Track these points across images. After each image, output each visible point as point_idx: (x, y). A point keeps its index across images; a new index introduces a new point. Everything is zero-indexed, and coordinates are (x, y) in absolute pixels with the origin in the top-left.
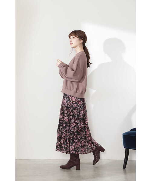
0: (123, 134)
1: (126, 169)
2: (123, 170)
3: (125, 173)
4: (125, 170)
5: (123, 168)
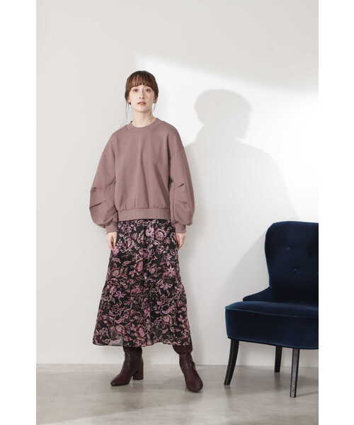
0: (226, 307)
1: (231, 385)
2: (226, 388)
3: (229, 393)
4: (229, 388)
5: (225, 384)
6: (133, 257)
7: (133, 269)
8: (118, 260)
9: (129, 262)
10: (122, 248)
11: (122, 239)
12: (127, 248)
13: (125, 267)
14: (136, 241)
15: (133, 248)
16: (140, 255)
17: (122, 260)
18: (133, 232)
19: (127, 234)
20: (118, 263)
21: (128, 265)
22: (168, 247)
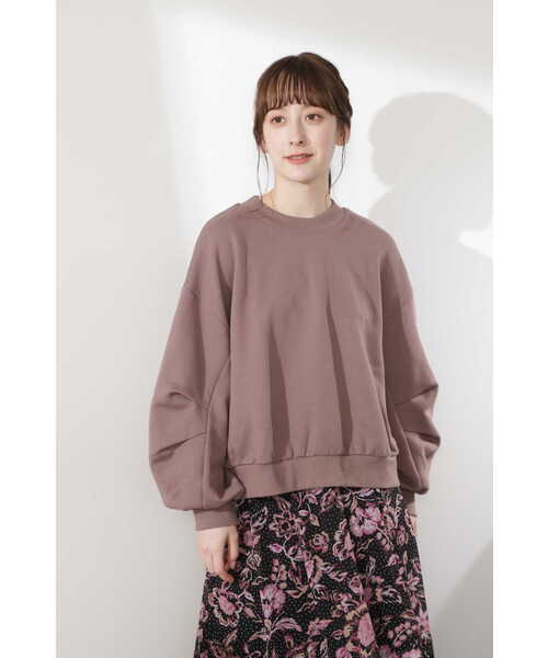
6: (333, 604)
7: (344, 641)
8: (292, 624)
9: (324, 623)
10: (291, 585)
11: (283, 559)
12: (305, 580)
13: (318, 639)
14: (328, 557)
15: (325, 579)
16: (356, 597)
17: (304, 620)
18: (311, 531)
19: (294, 540)
20: (292, 632)
21: (326, 633)
22: (405, 555)
